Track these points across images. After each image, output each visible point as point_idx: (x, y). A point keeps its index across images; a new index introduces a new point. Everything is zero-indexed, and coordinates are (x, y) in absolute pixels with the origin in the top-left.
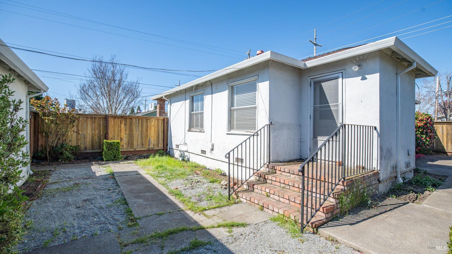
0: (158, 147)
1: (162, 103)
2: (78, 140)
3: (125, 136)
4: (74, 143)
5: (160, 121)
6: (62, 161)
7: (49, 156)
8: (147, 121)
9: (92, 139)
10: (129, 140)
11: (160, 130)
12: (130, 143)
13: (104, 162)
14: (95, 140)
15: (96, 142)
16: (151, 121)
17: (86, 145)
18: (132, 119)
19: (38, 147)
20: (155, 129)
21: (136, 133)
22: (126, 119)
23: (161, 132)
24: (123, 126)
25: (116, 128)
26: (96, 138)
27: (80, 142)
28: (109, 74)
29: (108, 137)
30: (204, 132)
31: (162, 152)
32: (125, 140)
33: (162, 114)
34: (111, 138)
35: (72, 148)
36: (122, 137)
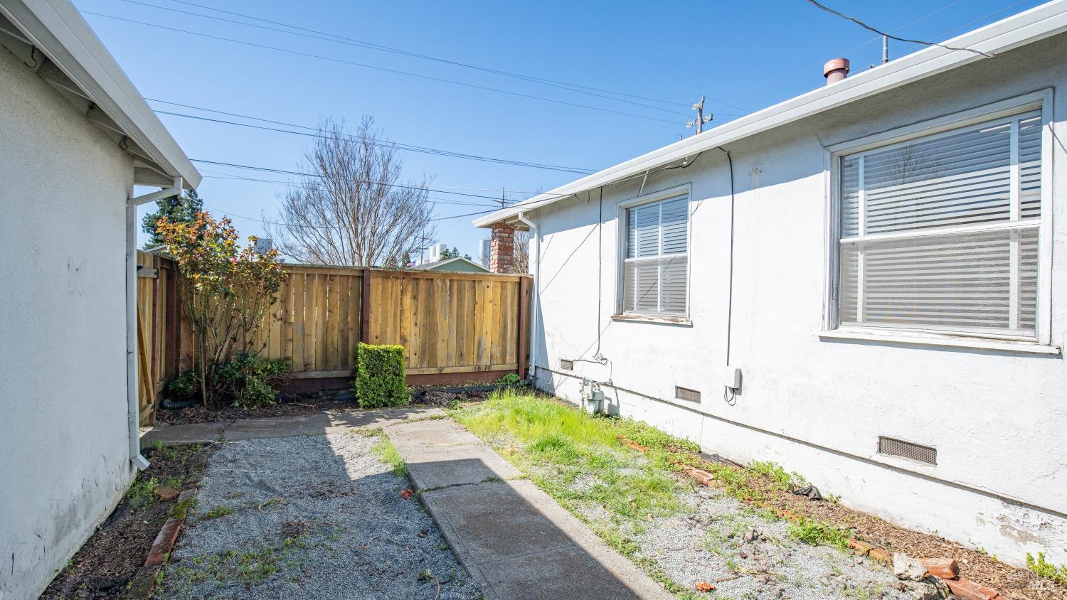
0: (504, 363)
1: (507, 235)
2: (285, 340)
3: (414, 330)
4: (275, 352)
5: (509, 287)
6: (241, 405)
7: (207, 390)
8: (474, 288)
9: (323, 338)
10: (424, 343)
11: (509, 313)
12: (428, 351)
13: (358, 414)
14: (332, 342)
15: (334, 348)
16: (486, 287)
17: (309, 357)
18: (432, 280)
19: (178, 361)
20: (494, 311)
21: (445, 325)
22: (418, 279)
23: (512, 319)
24: (408, 301)
25: (389, 307)
26: (336, 337)
27: (290, 346)
28: (356, 166)
29: (367, 334)
30: (691, 326)
31: (514, 377)
32: (414, 342)
33: (505, 266)
34: (377, 338)
35: (269, 367)
36: (406, 332)
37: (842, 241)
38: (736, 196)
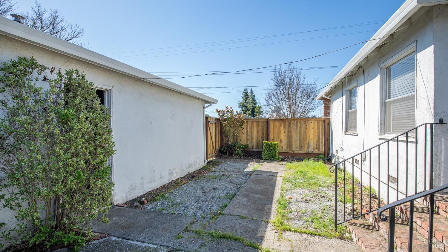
0: (319, 151)
1: (328, 102)
2: (247, 140)
3: (284, 138)
4: (245, 143)
5: (320, 122)
6: (234, 156)
7: (228, 152)
8: (306, 123)
9: (257, 141)
10: (288, 142)
11: (321, 132)
12: (289, 145)
13: (262, 161)
14: (259, 141)
15: (260, 143)
16: (311, 123)
17: (253, 145)
18: (290, 121)
19: (223, 144)
20: (314, 132)
21: (295, 135)
22: (285, 121)
23: (322, 135)
24: (282, 128)
25: (276, 131)
26: (260, 139)
27: (248, 141)
29: (269, 139)
30: (357, 136)
31: (323, 156)
32: (284, 142)
33: (327, 114)
34: (272, 140)
35: (242, 146)
36: (282, 138)
37: (386, 101)
38: (366, 85)
